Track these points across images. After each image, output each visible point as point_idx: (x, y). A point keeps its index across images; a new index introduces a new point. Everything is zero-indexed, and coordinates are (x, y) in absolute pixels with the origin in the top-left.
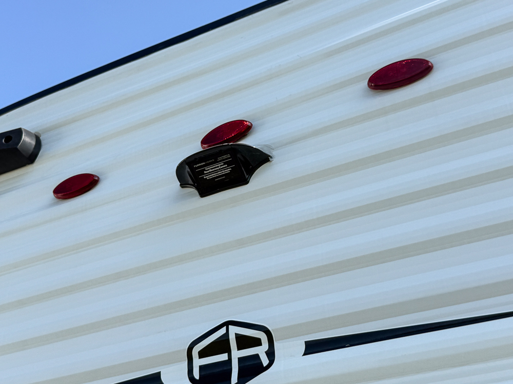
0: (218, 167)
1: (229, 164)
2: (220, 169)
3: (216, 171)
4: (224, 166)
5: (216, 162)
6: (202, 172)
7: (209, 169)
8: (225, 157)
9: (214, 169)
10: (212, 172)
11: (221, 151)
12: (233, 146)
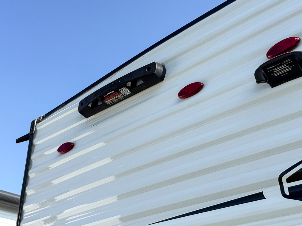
0: (283, 67)
1: (290, 65)
2: (284, 69)
3: (282, 70)
4: (287, 67)
5: (281, 65)
6: (272, 72)
7: (277, 70)
8: (287, 61)
9: (280, 70)
10: (279, 71)
11: (285, 57)
12: (292, 54)
